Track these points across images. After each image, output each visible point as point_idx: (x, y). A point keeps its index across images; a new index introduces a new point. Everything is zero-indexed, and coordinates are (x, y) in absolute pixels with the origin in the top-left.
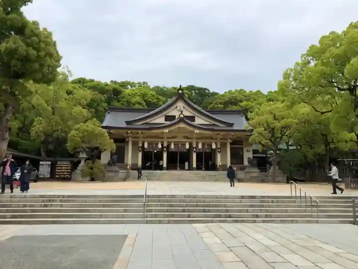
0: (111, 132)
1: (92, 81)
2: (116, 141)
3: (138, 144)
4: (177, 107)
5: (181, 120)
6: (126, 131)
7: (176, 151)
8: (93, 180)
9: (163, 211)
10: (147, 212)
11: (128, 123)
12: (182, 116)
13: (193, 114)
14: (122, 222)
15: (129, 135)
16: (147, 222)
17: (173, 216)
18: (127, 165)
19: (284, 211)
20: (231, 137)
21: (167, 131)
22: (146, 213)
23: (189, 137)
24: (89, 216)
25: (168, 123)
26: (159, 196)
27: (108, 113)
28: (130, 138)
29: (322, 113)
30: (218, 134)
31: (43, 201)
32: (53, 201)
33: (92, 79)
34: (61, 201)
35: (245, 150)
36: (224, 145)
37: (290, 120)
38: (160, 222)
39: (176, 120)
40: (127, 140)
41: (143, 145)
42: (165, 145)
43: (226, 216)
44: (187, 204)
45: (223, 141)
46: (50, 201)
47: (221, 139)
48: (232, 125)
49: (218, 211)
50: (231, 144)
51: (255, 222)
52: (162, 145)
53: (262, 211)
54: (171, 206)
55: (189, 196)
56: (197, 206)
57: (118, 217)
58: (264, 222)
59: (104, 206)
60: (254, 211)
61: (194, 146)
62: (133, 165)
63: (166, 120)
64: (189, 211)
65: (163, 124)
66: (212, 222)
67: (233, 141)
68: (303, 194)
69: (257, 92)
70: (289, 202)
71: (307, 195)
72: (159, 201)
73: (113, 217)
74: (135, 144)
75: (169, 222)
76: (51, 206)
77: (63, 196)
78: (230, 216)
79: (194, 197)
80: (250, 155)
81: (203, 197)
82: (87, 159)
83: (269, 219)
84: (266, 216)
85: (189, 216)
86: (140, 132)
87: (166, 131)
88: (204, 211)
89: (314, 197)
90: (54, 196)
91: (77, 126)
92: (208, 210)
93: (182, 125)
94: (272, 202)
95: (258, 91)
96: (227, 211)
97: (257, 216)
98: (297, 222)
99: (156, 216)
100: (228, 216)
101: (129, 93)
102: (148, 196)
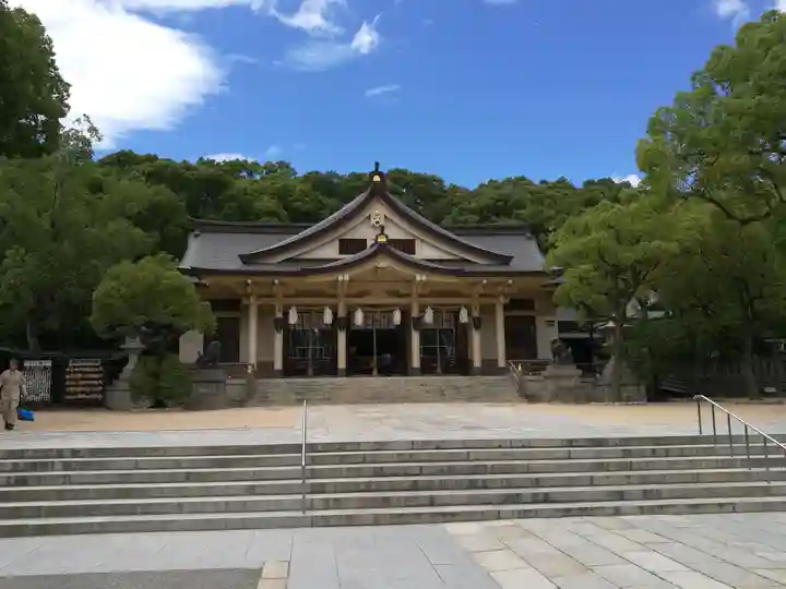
0: (203, 281)
1: (151, 159)
2: (217, 305)
3: (274, 314)
4: (369, 217)
5: (382, 249)
6: (240, 279)
7: (370, 327)
8: (159, 405)
9: (356, 488)
10: (312, 493)
11: (245, 259)
12: (382, 239)
13: (411, 234)
14: (244, 525)
15: (249, 290)
16: (314, 523)
17: (386, 502)
18: (246, 366)
19: (690, 479)
20: (506, 290)
21: (347, 278)
22: (309, 497)
23: (403, 291)
24: (147, 510)
25: (348, 258)
26: (342, 446)
27: (196, 236)
28: (252, 300)
29: (744, 222)
30: (475, 284)
31: (15, 468)
32: (44, 467)
33: (152, 153)
34: (67, 466)
35: (540, 323)
36: (489, 311)
37: (656, 243)
38: (350, 522)
39: (368, 251)
40: (245, 302)
41: (286, 314)
42: (342, 313)
43: (535, 499)
44: (421, 468)
45: (485, 301)
46: (34, 467)
47: (482, 295)
48: (506, 260)
49: (509, 484)
50: (506, 308)
51: (617, 512)
52: (335, 314)
53: (632, 480)
54: (379, 473)
55: (425, 444)
56: (451, 471)
57: (228, 508)
58: (642, 511)
59: (188, 477)
60: (608, 481)
61: (415, 313)
62: (260, 364)
63: (341, 252)
64: (429, 486)
65: (337, 260)
66: (498, 516)
67: (511, 300)
68: (738, 431)
69: (558, 182)
70: (698, 452)
71: (749, 433)
72: (342, 460)
73: (216, 508)
74: (265, 313)
75: (377, 521)
76: (39, 481)
77: (75, 453)
78: (547, 499)
79: (439, 445)
80: (554, 334)
81: (465, 444)
82: (145, 353)
83: (654, 502)
84: (646, 495)
85: (432, 502)
86: (276, 281)
87: (344, 277)
88: (473, 485)
89: (773, 436)
90: (47, 453)
91: (115, 269)
92: (484, 481)
93: (383, 263)
94: (654, 453)
95: (562, 181)
96: (537, 483)
97: (621, 496)
98: (734, 509)
99: (338, 504)
100: (541, 497)
101: (245, 189)
102: (312, 447)
